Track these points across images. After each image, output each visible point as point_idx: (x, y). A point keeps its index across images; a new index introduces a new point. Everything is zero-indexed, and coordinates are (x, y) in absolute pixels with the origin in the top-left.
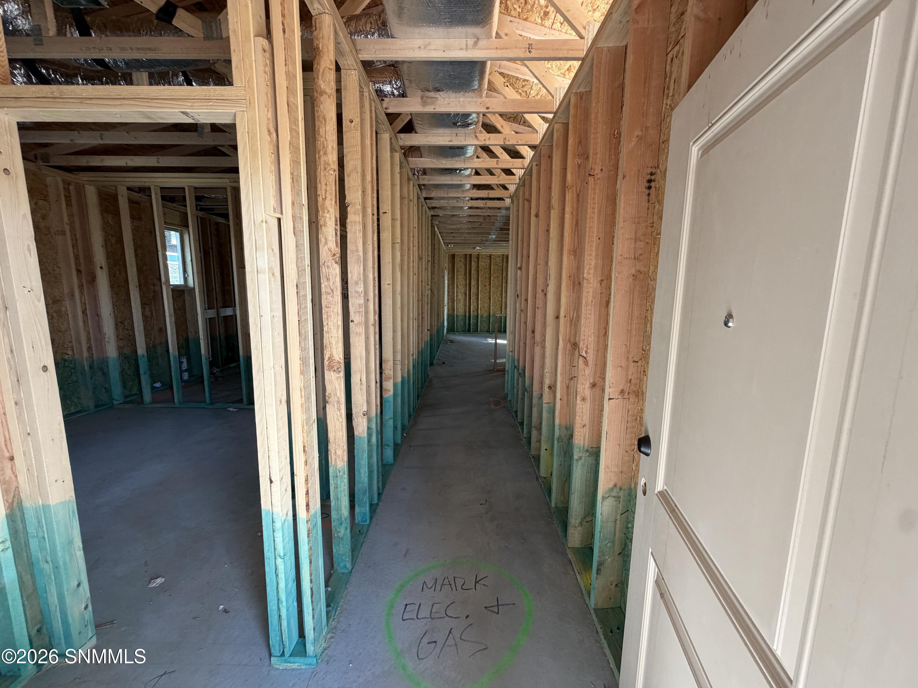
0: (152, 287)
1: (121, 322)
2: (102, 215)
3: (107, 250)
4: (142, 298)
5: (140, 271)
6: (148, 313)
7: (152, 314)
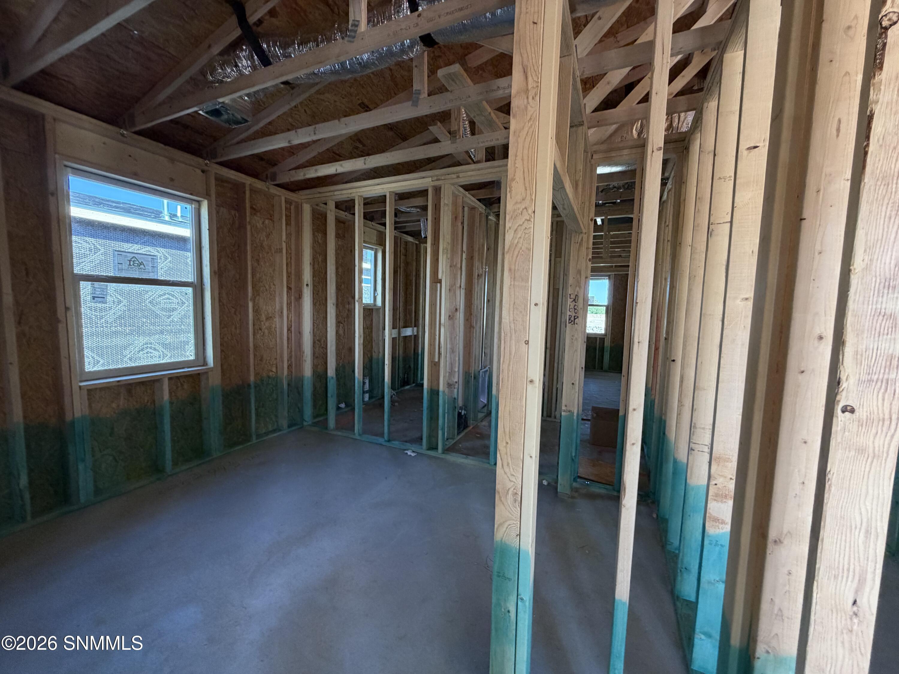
0: (347, 306)
1: (318, 340)
2: (314, 234)
3: (314, 268)
4: (337, 316)
5: (338, 289)
6: (341, 332)
7: (344, 333)
